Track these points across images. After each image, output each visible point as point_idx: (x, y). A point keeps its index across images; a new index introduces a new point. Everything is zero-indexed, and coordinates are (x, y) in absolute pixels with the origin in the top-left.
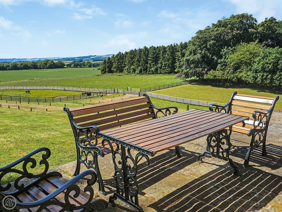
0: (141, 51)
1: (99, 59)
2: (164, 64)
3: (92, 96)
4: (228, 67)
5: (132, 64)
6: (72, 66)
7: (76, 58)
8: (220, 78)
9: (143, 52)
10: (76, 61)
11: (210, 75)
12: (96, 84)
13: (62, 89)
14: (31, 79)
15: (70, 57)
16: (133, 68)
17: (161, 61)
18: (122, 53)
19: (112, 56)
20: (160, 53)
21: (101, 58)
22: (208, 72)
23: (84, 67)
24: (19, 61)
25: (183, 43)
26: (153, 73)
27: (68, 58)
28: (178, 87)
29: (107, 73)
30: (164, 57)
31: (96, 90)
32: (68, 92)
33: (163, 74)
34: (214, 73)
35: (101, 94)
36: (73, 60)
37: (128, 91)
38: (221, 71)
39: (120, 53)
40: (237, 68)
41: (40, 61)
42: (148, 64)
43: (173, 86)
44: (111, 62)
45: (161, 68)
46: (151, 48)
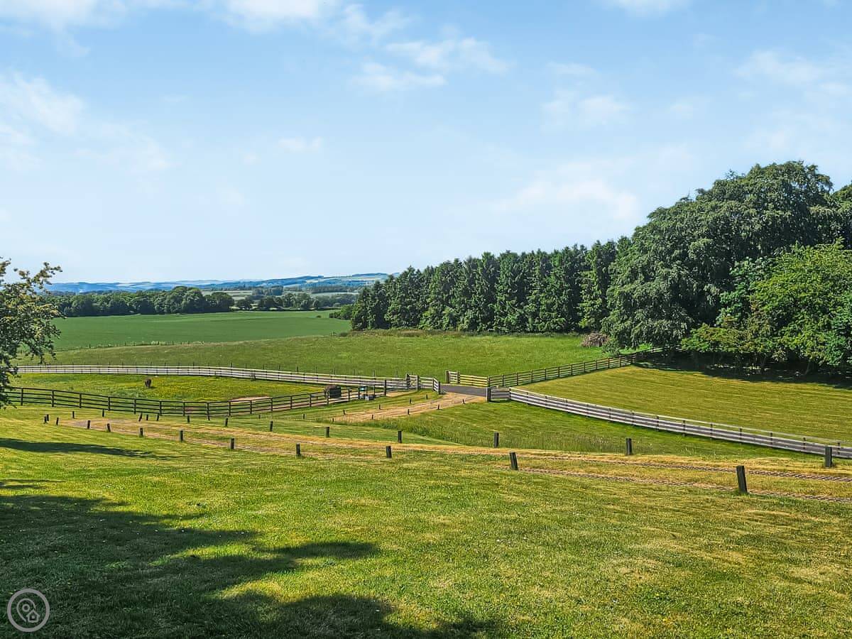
0: (475, 267)
1: (331, 287)
2: (546, 303)
3: (345, 396)
4: (756, 318)
5: (446, 303)
6: (254, 307)
7: (263, 282)
8: (733, 349)
9: (480, 269)
10: (262, 293)
11: (699, 339)
12: (346, 362)
13: (247, 375)
14: (140, 343)
15: (247, 281)
16: (450, 315)
17: (535, 294)
18: (416, 270)
19: (387, 278)
20: (533, 273)
21: (339, 284)
22: (693, 330)
23: (289, 310)
24: (97, 290)
25: (603, 243)
26: (512, 330)
27: (239, 282)
28: (601, 373)
29: (369, 328)
30: (546, 285)
31: (353, 380)
32: (265, 384)
33: (543, 332)
34: (711, 335)
35: (371, 393)
36: (254, 287)
37: (449, 383)
38: (734, 330)
39: (411, 270)
40: (783, 318)
41: (156, 290)
42: (495, 302)
43: (585, 372)
44: (381, 297)
45: (535, 315)
46: (504, 256)
